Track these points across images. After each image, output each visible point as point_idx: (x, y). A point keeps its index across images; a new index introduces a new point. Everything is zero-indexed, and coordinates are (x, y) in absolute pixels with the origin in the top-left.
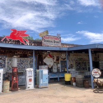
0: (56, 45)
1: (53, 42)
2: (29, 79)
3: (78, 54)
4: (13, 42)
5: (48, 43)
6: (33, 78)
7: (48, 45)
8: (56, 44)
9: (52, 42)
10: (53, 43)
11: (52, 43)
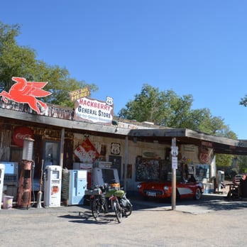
0: (103, 120)
1: (97, 113)
2: (54, 187)
3: (145, 143)
4: (16, 106)
5: (86, 114)
6: (59, 185)
7: (87, 118)
8: (103, 118)
9: (94, 113)
10: (98, 116)
11: (94, 116)
